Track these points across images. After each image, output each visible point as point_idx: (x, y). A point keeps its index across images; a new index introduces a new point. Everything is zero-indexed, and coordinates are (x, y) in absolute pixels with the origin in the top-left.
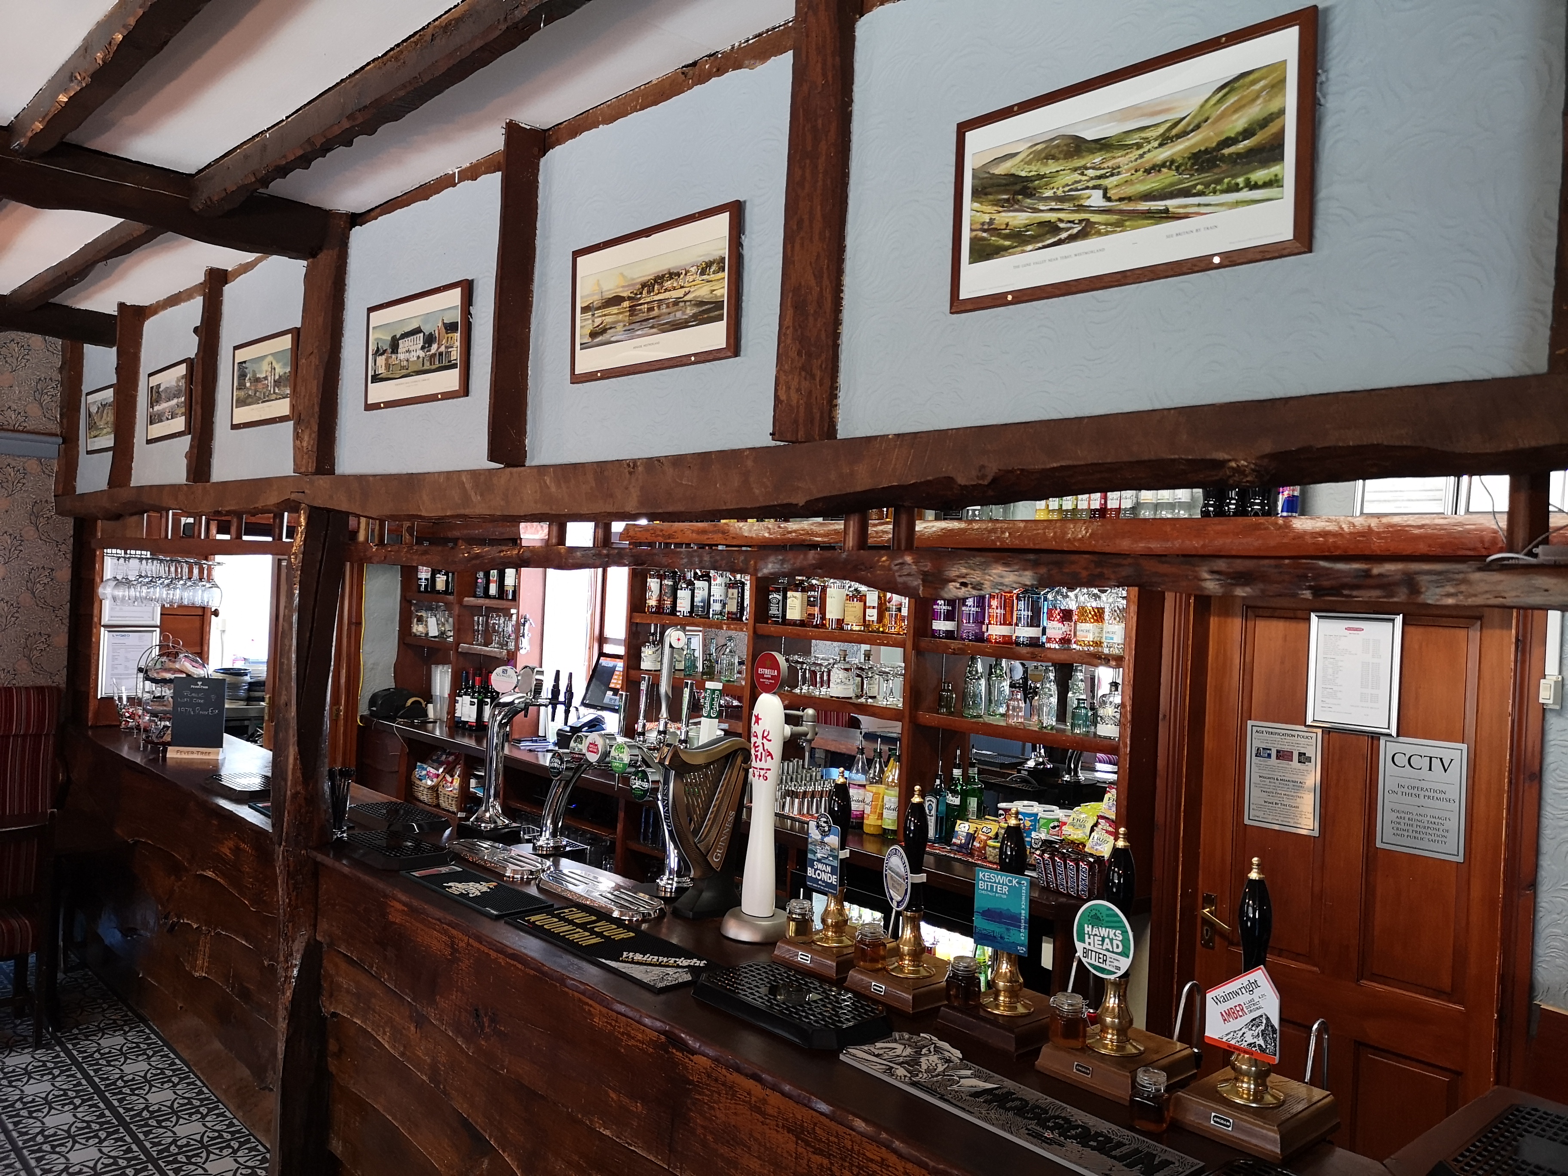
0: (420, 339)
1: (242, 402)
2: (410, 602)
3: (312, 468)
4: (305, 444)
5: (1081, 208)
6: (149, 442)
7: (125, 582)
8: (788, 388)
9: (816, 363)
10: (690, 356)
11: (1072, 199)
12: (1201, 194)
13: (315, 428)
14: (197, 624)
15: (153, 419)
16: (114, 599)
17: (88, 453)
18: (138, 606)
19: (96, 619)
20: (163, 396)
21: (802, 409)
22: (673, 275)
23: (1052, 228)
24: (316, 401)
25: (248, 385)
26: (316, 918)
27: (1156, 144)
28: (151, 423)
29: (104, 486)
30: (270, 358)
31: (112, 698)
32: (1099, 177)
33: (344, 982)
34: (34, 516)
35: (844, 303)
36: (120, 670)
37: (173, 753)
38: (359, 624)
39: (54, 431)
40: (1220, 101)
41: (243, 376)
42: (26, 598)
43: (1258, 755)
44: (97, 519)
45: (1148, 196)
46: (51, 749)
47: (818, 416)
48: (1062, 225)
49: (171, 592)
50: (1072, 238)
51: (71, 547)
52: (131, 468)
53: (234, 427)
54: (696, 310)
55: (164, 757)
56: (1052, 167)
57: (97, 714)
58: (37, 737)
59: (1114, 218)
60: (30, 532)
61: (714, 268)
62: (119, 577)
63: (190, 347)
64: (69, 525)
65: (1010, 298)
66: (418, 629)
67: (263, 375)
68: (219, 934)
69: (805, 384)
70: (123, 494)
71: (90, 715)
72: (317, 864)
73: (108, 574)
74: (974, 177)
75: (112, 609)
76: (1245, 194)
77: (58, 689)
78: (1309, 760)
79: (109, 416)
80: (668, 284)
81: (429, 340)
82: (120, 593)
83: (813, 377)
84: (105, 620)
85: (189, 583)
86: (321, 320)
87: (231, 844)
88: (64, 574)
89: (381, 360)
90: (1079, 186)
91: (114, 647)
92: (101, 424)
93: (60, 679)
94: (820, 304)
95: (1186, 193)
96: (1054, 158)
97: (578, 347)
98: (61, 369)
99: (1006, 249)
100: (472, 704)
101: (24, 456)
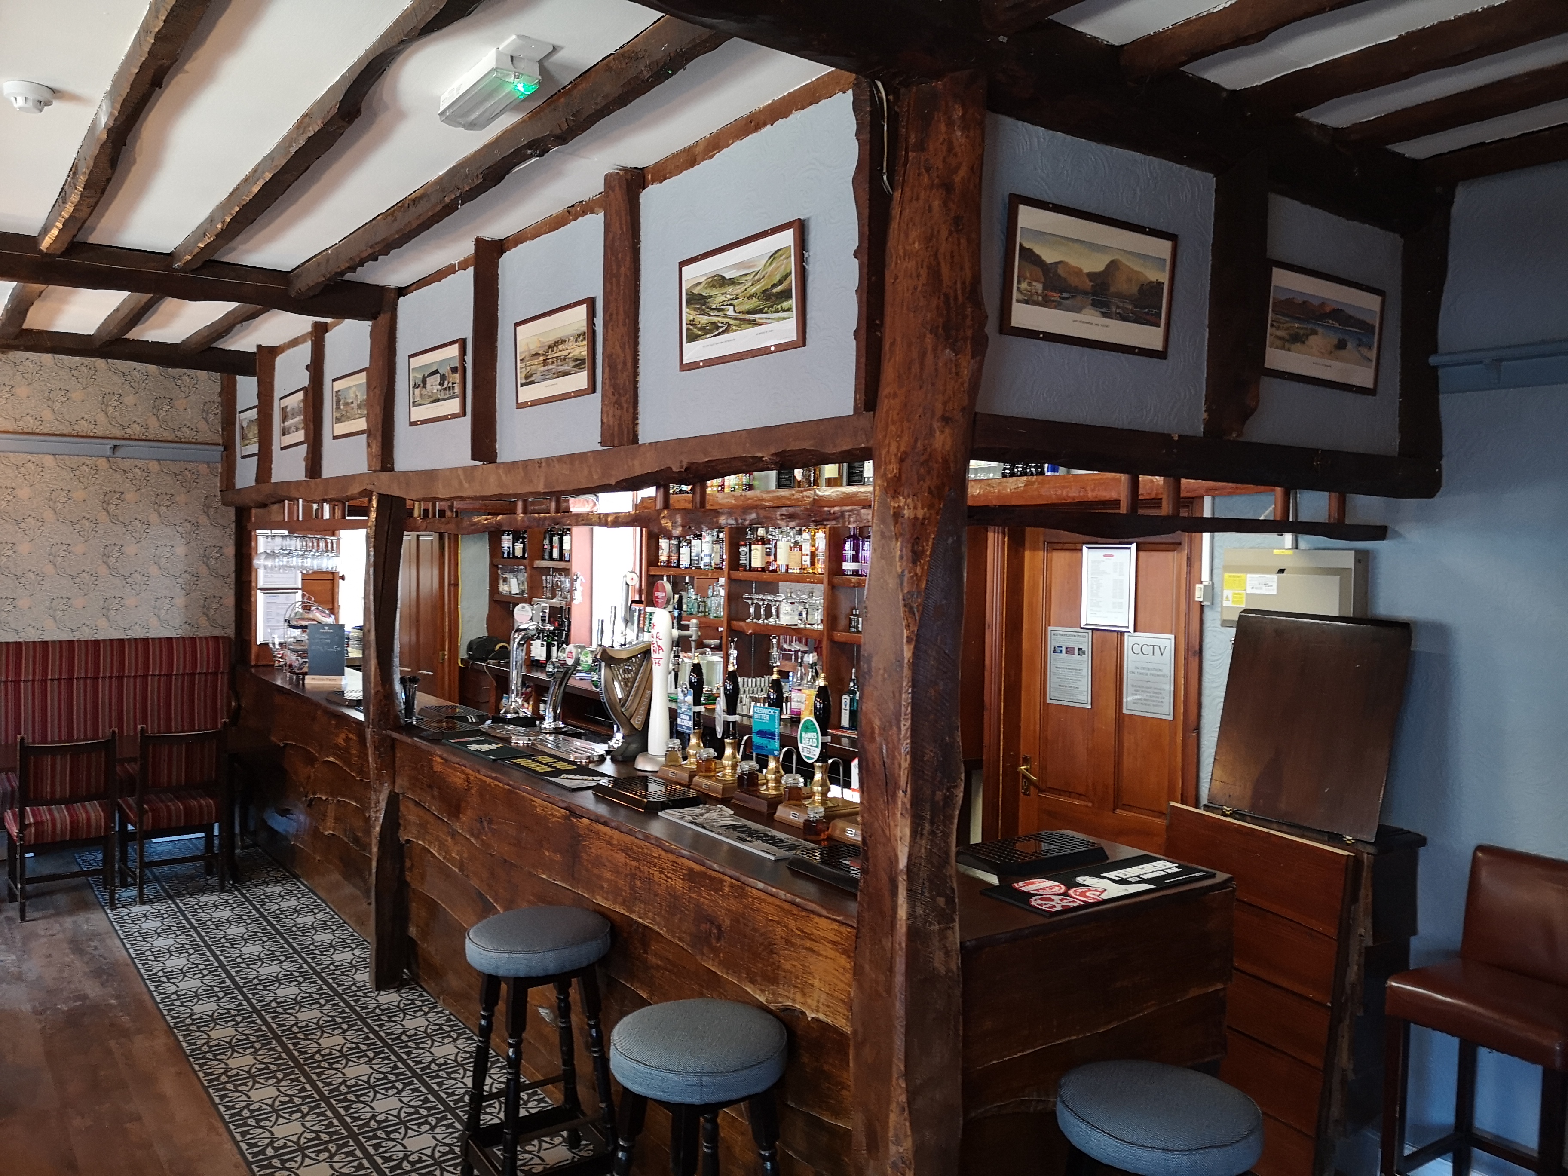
0: (437, 377)
1: (338, 420)
2: (497, 566)
3: (378, 468)
4: (373, 450)
5: (726, 316)
6: (282, 449)
7: (271, 555)
8: (608, 415)
9: (623, 399)
10: (570, 393)
11: (723, 310)
12: (766, 313)
13: (380, 439)
14: (330, 586)
15: (285, 432)
16: (265, 567)
17: (243, 457)
18: (283, 573)
19: (253, 584)
20: (290, 415)
21: (616, 429)
22: (563, 341)
23: (715, 326)
24: (380, 420)
25: (342, 407)
26: (394, 778)
27: (750, 284)
28: (284, 434)
29: (253, 483)
30: (354, 389)
31: (267, 645)
32: (732, 299)
33: (413, 818)
34: (206, 507)
35: (640, 362)
36: (273, 623)
37: (310, 681)
38: (456, 585)
39: (217, 442)
40: (771, 264)
41: (338, 402)
42: (204, 570)
43: (1055, 652)
44: (250, 508)
45: (749, 312)
46: (226, 682)
47: (626, 430)
48: (720, 325)
49: (305, 561)
50: (724, 332)
51: (234, 530)
52: (271, 469)
53: (335, 438)
54: (574, 364)
55: (303, 684)
56: (714, 292)
57: (258, 656)
58: (215, 674)
59: (738, 322)
60: (203, 520)
61: (581, 338)
62: (268, 551)
63: (304, 380)
64: (231, 513)
65: (701, 364)
66: (503, 588)
67: (350, 401)
68: (339, 801)
69: (618, 413)
70: (265, 488)
71: (253, 657)
72: (393, 739)
73: (261, 549)
74: (687, 294)
75: (265, 576)
76: (781, 315)
77: (228, 638)
78: (1084, 653)
79: (255, 430)
80: (560, 347)
81: (443, 377)
82: (269, 563)
83: (622, 408)
84: (261, 583)
85: (317, 554)
86: (381, 363)
87: (343, 736)
88: (230, 550)
89: (417, 391)
90: (725, 303)
91: (268, 606)
92: (250, 435)
93: (230, 632)
94: (625, 363)
95: (761, 311)
96: (714, 286)
97: (519, 385)
98: (220, 394)
99: (700, 336)
100: (542, 646)
101: (196, 462)
